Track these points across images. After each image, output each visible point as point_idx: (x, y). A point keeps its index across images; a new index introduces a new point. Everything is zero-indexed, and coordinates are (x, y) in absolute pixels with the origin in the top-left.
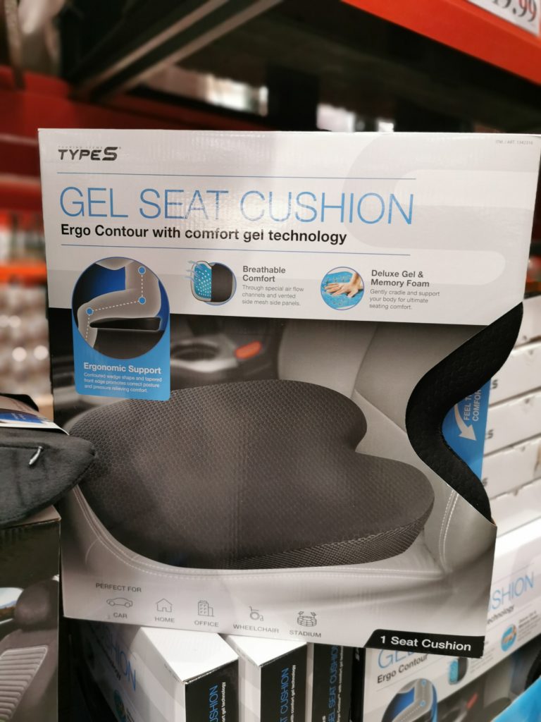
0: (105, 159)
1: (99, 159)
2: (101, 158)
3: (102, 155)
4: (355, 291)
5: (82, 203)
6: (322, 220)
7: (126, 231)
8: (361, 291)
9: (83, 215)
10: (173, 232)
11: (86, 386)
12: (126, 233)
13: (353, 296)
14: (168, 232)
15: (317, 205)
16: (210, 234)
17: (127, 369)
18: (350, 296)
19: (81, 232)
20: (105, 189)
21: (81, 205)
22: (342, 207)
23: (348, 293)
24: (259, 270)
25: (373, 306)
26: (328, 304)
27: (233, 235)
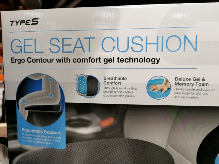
0: (32, 24)
1: (29, 24)
2: (31, 24)
3: (31, 22)
4: (166, 89)
5: (21, 47)
6: (146, 51)
7: (42, 60)
8: (169, 89)
9: (21, 53)
10: (66, 60)
11: (23, 140)
12: (42, 61)
13: (165, 92)
14: (64, 60)
15: (144, 43)
16: (86, 60)
17: (43, 132)
18: (163, 92)
19: (20, 61)
20: (32, 39)
21: (20, 48)
22: (157, 44)
23: (162, 90)
24: (112, 79)
25: (176, 97)
26: (150, 96)
27: (98, 60)
